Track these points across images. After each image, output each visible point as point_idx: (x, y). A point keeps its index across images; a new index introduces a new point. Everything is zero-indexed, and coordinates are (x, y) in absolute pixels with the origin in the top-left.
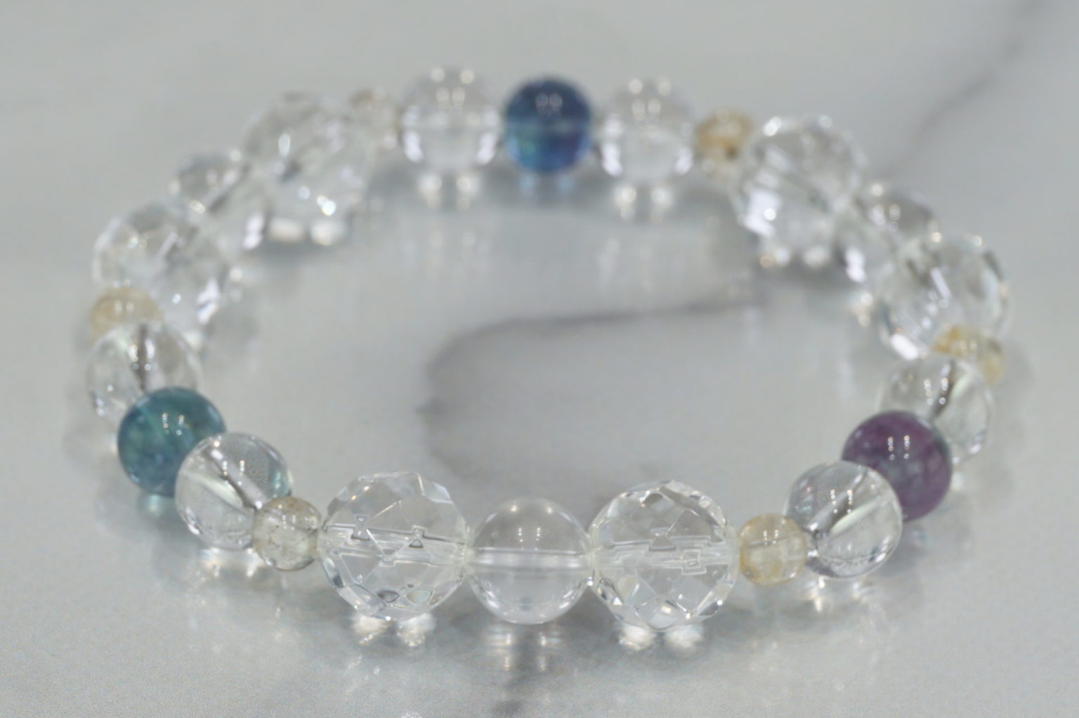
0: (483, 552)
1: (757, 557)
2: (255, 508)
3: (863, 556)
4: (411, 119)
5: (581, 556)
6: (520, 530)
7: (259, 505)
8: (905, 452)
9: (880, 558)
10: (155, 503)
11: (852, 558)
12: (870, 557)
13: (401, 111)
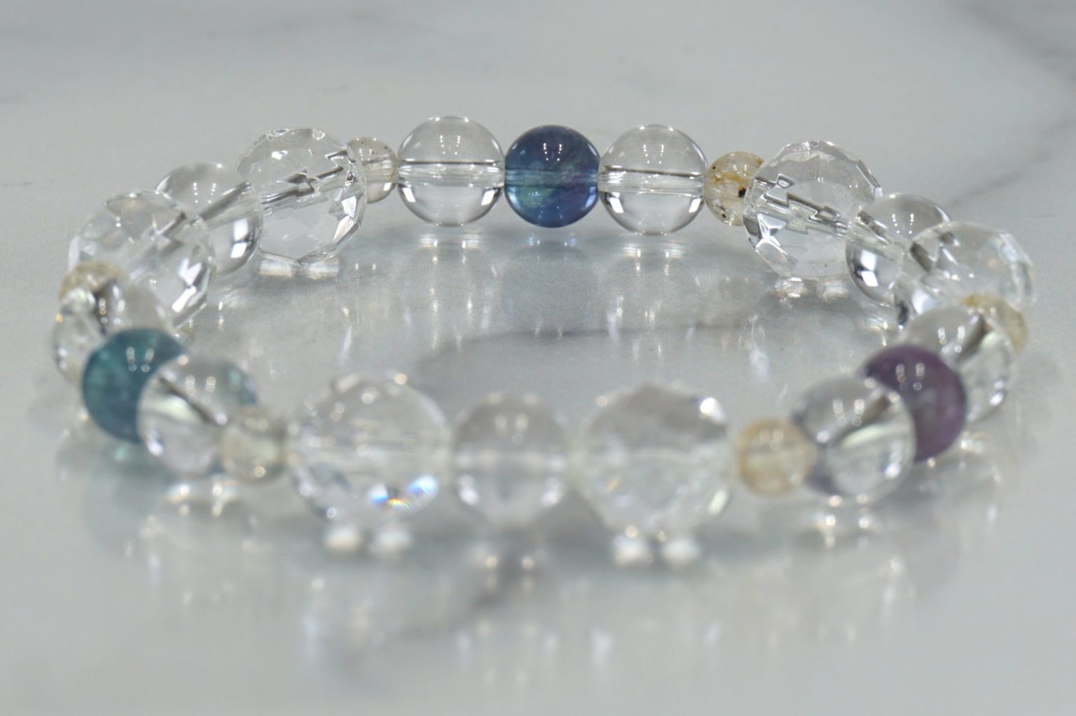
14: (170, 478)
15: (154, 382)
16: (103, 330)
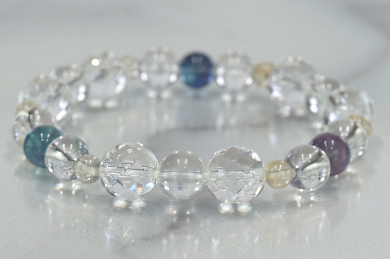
0: (163, 172)
1: (272, 176)
2: (74, 161)
3: (315, 176)
4: (144, 67)
5: (203, 173)
6: (178, 160)
7: (75, 159)
8: (331, 146)
9: (323, 179)
10: (38, 171)
11: (311, 176)
12: (318, 177)
13: (140, 63)
14: (56, 181)
15: (50, 146)
16: (32, 126)
